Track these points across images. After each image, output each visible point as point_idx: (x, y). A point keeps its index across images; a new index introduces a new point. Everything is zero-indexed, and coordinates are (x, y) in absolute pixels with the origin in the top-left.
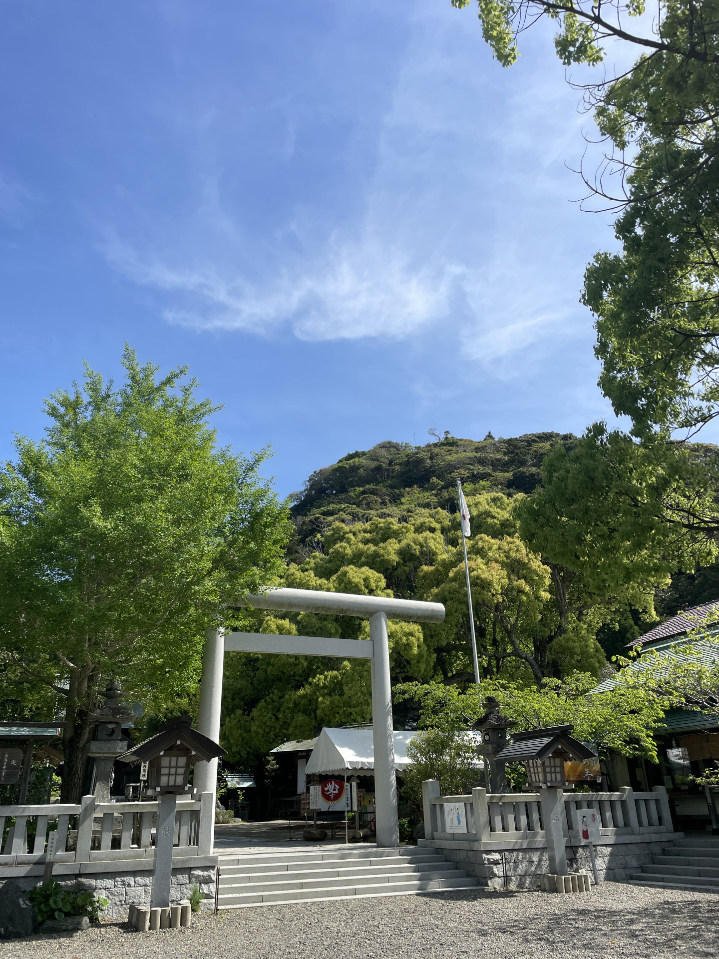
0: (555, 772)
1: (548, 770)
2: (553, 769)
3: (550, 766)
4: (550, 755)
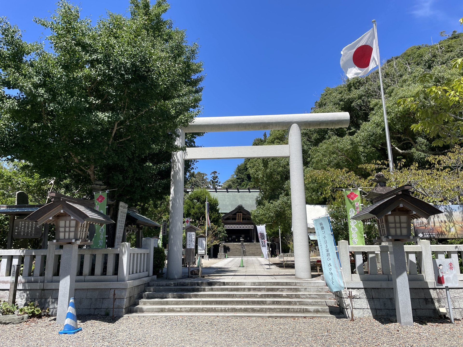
0: (401, 228)
1: (392, 225)
2: (398, 225)
3: (395, 223)
4: (390, 213)
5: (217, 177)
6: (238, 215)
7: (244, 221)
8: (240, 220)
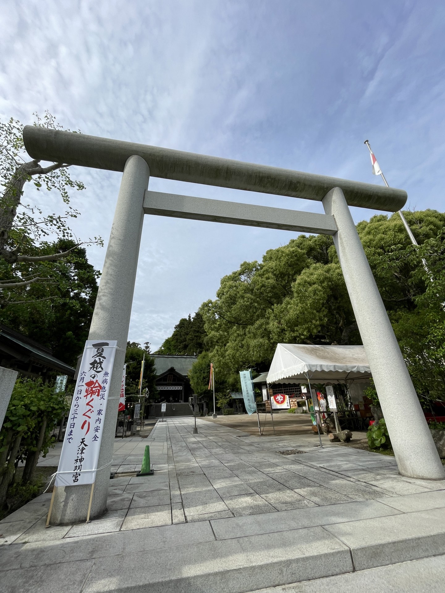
5: (148, 347)
6: (169, 377)
7: (174, 383)
8: (171, 381)
